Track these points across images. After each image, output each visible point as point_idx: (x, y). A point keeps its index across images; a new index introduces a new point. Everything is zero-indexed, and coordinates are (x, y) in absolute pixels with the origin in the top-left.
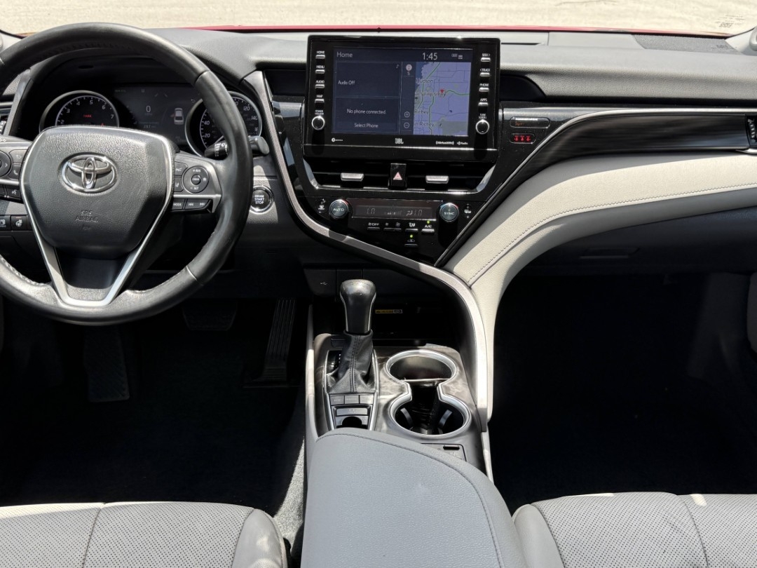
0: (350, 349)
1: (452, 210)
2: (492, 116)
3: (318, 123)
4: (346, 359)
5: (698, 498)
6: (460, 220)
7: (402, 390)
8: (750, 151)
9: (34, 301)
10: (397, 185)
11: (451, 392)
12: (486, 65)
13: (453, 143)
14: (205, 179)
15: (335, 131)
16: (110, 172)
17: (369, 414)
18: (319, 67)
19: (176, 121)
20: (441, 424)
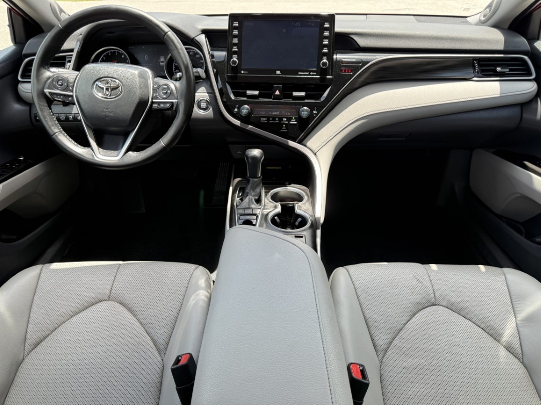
0: (250, 186)
1: (307, 111)
2: (330, 58)
3: (234, 62)
4: (247, 191)
5: (434, 267)
6: (311, 117)
7: (276, 207)
8: (475, 79)
9: (82, 157)
10: (277, 97)
11: (302, 208)
12: (327, 29)
13: (308, 73)
14: (169, 91)
15: (243, 67)
16: (118, 88)
17: (257, 219)
18: (235, 31)
19: (161, 63)
20: (296, 225)
